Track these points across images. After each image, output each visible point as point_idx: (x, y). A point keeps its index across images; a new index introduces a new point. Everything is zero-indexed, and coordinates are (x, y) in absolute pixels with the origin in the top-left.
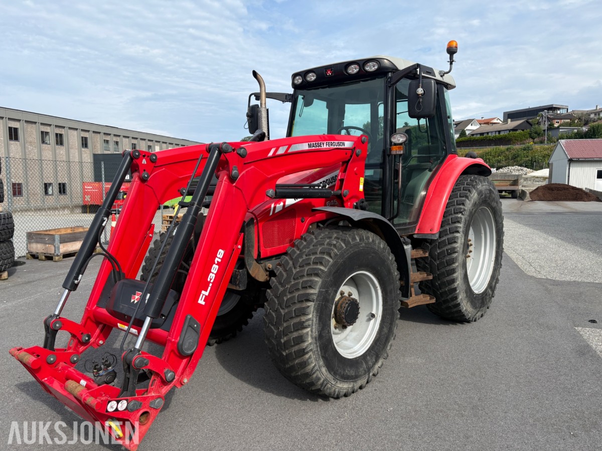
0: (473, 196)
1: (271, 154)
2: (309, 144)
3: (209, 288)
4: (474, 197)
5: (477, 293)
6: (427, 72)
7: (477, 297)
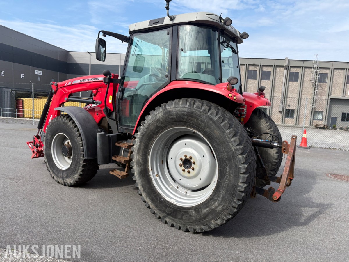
1: (66, 85)
2: (80, 80)
5: (170, 201)
6: (153, 23)
7: (166, 203)
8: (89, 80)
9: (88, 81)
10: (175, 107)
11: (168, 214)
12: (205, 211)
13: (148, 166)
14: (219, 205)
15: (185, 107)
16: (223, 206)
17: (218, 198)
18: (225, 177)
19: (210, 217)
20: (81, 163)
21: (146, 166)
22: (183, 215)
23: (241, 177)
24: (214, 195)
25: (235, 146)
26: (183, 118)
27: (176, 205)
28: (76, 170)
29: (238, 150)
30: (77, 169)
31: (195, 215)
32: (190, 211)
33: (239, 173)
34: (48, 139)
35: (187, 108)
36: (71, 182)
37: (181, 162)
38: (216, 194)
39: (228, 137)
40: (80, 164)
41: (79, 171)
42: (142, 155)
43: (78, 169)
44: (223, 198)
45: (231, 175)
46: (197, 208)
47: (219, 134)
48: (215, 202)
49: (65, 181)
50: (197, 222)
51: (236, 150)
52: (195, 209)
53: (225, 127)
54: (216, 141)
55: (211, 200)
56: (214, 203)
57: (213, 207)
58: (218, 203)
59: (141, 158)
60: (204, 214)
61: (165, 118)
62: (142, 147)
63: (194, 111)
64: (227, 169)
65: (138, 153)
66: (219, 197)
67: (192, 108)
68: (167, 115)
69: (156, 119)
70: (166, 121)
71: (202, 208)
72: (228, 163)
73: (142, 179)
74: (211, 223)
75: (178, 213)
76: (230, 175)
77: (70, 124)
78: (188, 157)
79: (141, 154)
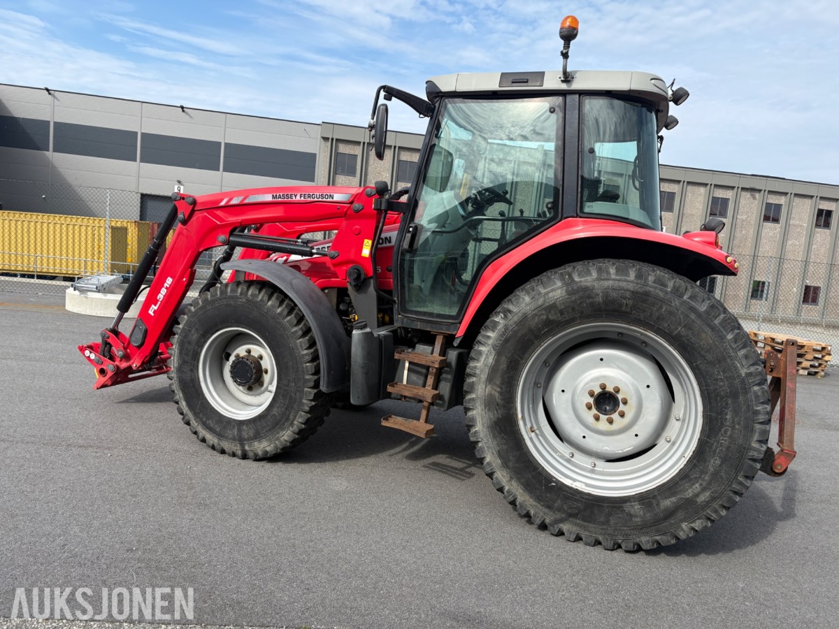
0: (549, 292)
1: (223, 203)
2: (273, 196)
3: (158, 305)
4: (550, 295)
5: (574, 486)
6: (513, 82)
7: (564, 491)
8: (302, 198)
9: (298, 198)
10: (599, 279)
11: (571, 515)
12: (667, 503)
13: (516, 409)
14: (704, 490)
15: (626, 281)
16: (712, 492)
17: (701, 474)
18: (720, 431)
19: (680, 515)
20: (305, 401)
21: (509, 409)
22: (610, 515)
23: (758, 430)
24: (691, 470)
25: (746, 367)
26: (621, 305)
27: (589, 494)
28: (287, 419)
29: (754, 374)
30: (291, 417)
31: (641, 513)
32: (628, 504)
33: (753, 422)
34: (189, 343)
35: (632, 282)
36: (268, 449)
37: (591, 400)
38: (695, 466)
39: (732, 348)
40: (303, 404)
41: (295, 422)
42: (502, 384)
43: (295, 417)
44: (715, 475)
45: (737, 427)
46: (645, 499)
47: (711, 341)
48: (693, 484)
49: (247, 448)
50: (644, 527)
51: (749, 375)
52: (639, 501)
53: (723, 327)
54: (703, 356)
55: (682, 479)
56: (691, 487)
57: (689, 493)
58: (701, 485)
59: (498, 392)
60: (666, 509)
61: (573, 302)
62: (503, 366)
63: (650, 289)
64: (726, 414)
65: (490, 379)
66: (703, 472)
67: (645, 282)
68: (577, 296)
69: (547, 304)
70: (573, 309)
71: (659, 497)
72: (730, 402)
73: (498, 439)
74: (680, 526)
75: (596, 512)
76: (733, 428)
77: (272, 306)
78: (610, 389)
79: (498, 383)
